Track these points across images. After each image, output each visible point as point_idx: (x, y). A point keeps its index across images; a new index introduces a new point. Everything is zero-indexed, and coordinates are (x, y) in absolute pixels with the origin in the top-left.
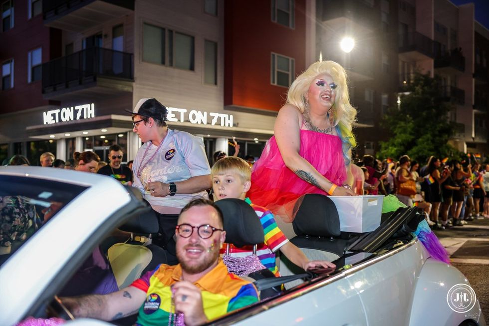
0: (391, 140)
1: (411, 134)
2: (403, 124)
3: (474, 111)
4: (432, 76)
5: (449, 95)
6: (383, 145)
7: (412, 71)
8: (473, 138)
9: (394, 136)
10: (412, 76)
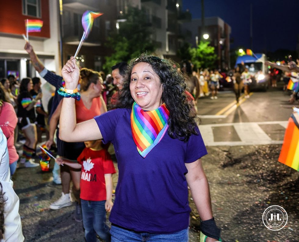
0: (113, 55)
1: (126, 51)
2: (120, 44)
3: (168, 33)
4: (140, 8)
5: (151, 21)
6: (108, 59)
7: (126, 4)
8: (167, 52)
9: (115, 52)
10: (126, 8)
